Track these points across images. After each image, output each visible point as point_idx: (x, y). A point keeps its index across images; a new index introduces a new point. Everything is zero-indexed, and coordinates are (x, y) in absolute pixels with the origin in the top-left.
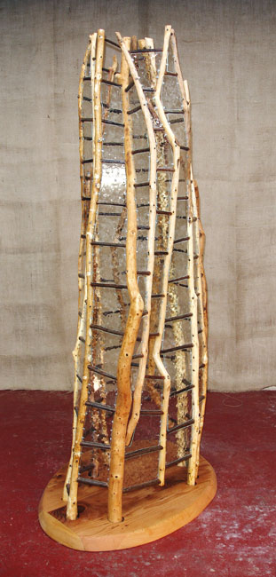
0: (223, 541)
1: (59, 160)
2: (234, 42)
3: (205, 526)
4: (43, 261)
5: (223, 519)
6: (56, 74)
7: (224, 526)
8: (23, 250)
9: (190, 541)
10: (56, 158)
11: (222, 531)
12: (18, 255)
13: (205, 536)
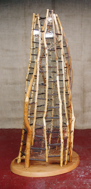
0: (79, 177)
1: (26, 54)
2: (82, 16)
3: (73, 172)
4: (21, 87)
5: (79, 170)
6: (25, 26)
7: (79, 173)
8: (15, 83)
9: (68, 177)
10: (25, 54)
11: (78, 174)
12: (13, 85)
13: (73, 176)
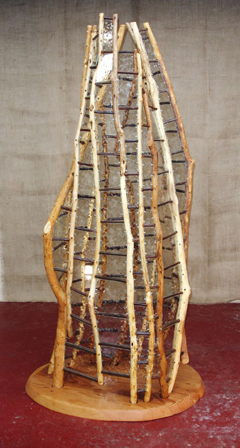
0: (197, 422)
1: (69, 122)
2: (206, 29)
5: (198, 404)
6: (67, 54)
7: (198, 411)
8: (41, 193)
9: (171, 422)
10: (66, 120)
11: (196, 414)
12: (38, 196)
13: (183, 419)
